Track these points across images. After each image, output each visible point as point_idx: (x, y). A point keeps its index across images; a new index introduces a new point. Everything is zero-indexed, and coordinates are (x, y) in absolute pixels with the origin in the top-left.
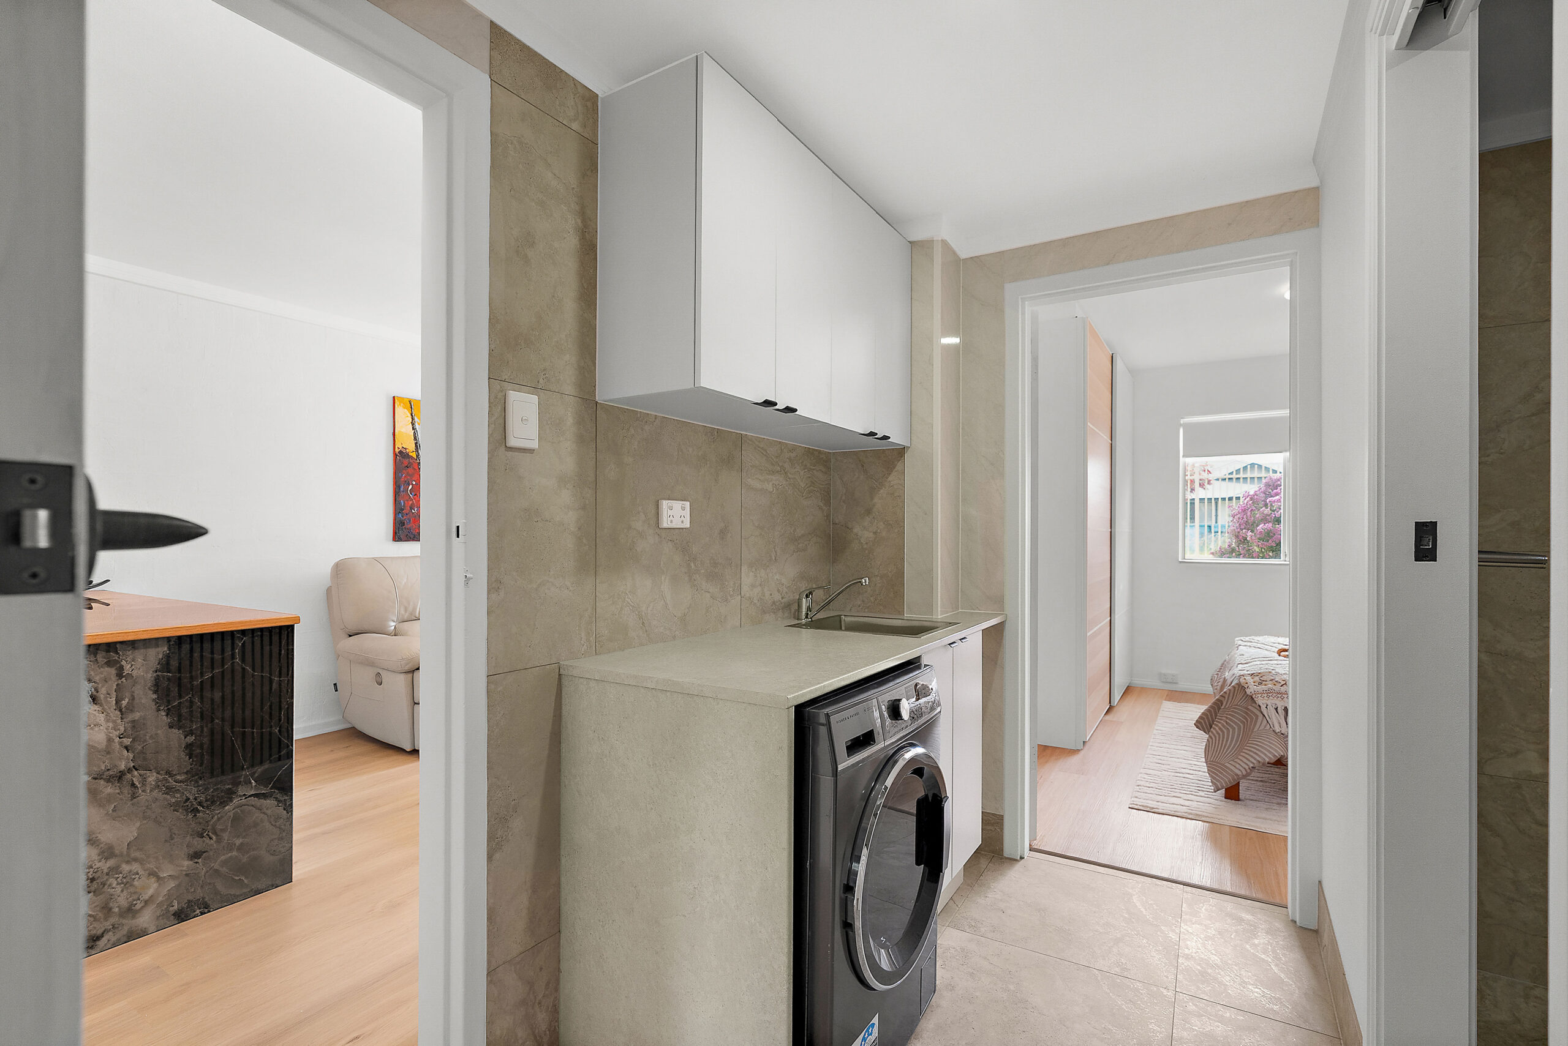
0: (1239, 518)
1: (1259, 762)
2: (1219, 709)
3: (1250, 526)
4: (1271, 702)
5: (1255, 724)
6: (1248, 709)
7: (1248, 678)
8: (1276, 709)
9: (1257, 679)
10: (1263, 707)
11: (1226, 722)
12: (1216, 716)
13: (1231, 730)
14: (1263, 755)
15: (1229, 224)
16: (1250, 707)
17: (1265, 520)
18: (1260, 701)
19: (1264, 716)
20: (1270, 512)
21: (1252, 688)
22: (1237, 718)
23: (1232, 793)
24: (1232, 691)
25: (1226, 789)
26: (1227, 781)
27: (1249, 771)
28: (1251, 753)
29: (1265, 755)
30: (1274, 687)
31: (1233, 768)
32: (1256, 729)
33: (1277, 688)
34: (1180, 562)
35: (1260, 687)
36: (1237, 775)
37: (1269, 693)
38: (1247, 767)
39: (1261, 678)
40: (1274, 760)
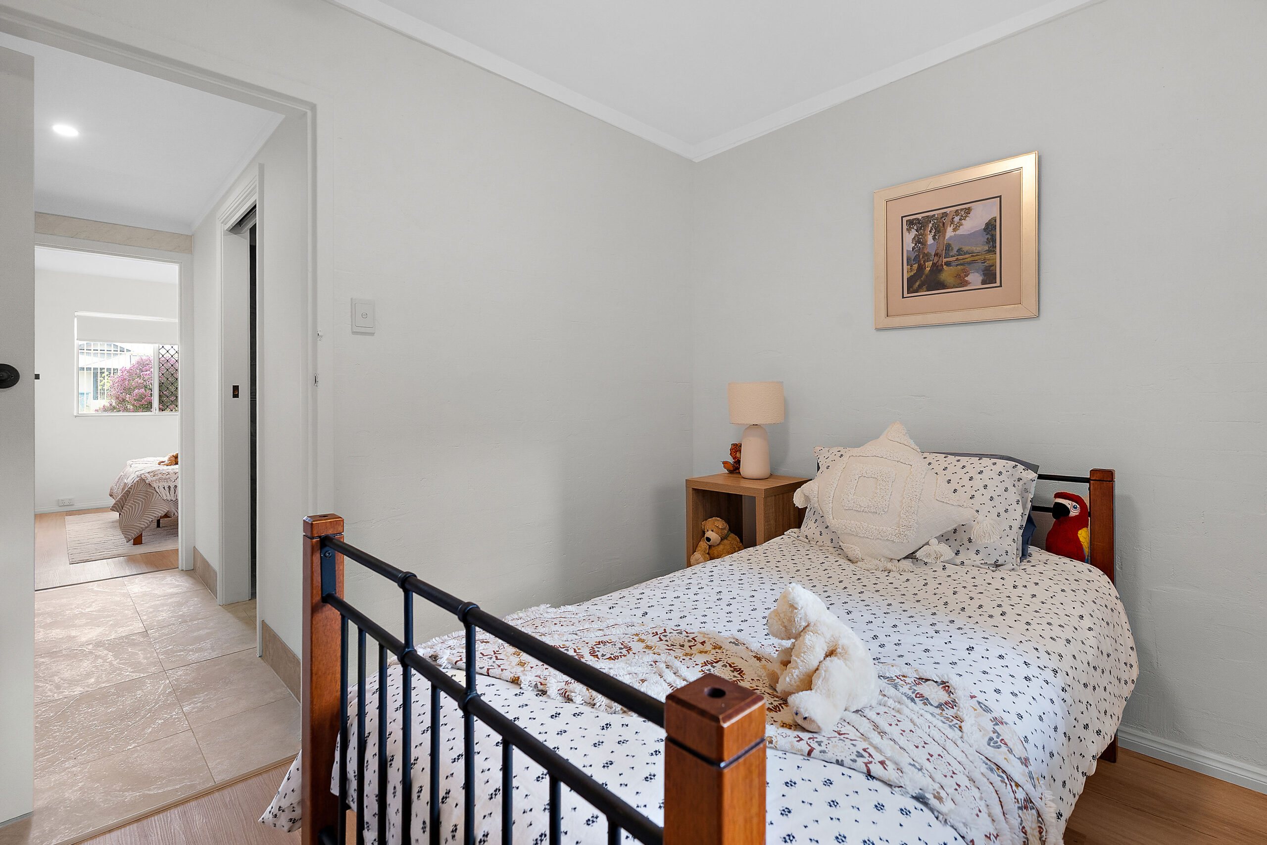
0: (118, 386)
1: (155, 517)
2: (128, 496)
3: (128, 390)
4: (161, 484)
5: (152, 498)
6: (147, 491)
7: (147, 475)
8: (164, 488)
9: (152, 474)
10: (157, 489)
11: (134, 501)
12: (126, 500)
13: (137, 505)
14: (157, 513)
15: (148, 239)
16: (148, 490)
17: (138, 387)
18: (155, 485)
19: (157, 492)
20: (143, 381)
21: (150, 479)
22: (141, 498)
23: (138, 541)
24: (137, 484)
25: (134, 539)
26: (134, 534)
27: (149, 524)
28: (150, 514)
29: (159, 512)
30: (163, 476)
31: (139, 525)
32: (153, 500)
33: (164, 477)
34: (76, 416)
35: (154, 478)
36: (142, 528)
37: (160, 479)
38: (148, 522)
39: (154, 473)
40: (164, 514)
